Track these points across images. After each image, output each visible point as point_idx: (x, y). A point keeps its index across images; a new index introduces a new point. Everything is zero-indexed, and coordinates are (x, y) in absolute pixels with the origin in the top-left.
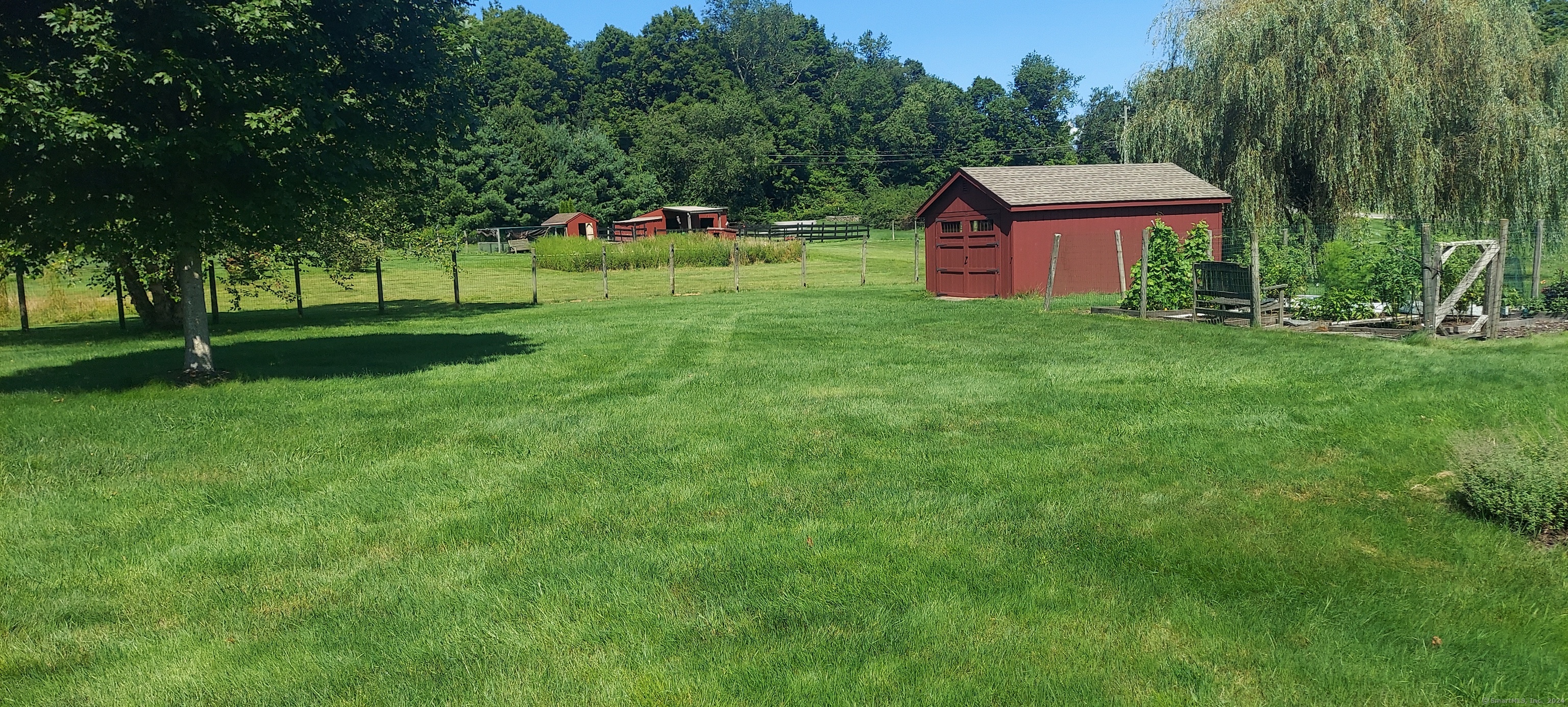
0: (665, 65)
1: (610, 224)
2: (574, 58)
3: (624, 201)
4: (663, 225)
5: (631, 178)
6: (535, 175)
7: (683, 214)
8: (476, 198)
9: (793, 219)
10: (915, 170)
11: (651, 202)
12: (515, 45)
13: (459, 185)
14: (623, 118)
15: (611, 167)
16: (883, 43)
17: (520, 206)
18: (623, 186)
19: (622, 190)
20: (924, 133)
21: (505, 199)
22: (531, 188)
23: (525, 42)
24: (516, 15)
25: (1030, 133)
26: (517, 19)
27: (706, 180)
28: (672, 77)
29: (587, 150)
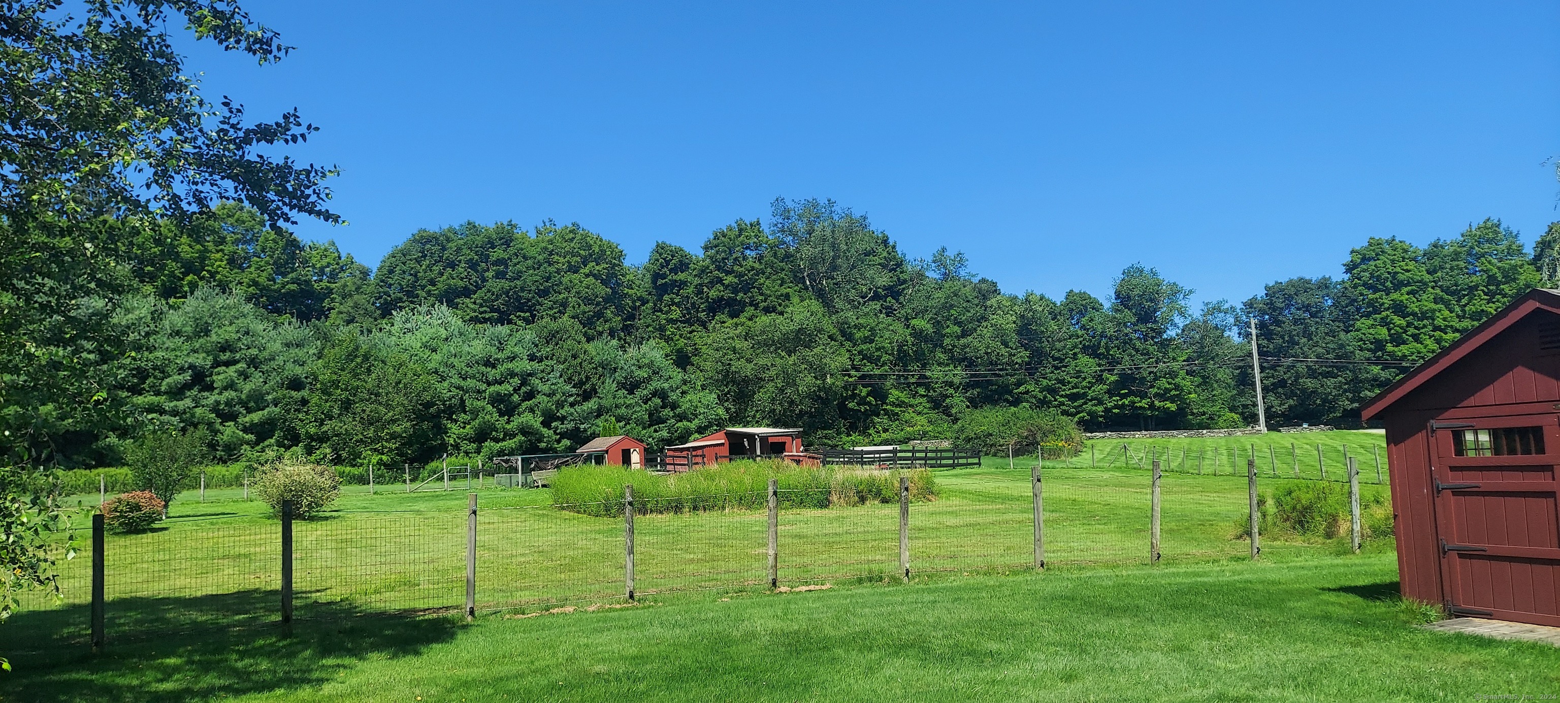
0: (729, 279)
1: (662, 450)
2: (631, 277)
3: (680, 424)
4: (725, 451)
5: (688, 397)
6: (578, 395)
7: (751, 437)
8: (508, 422)
9: (870, 444)
10: (1006, 389)
11: (710, 425)
12: (568, 262)
13: (490, 407)
14: (681, 336)
15: (666, 385)
16: (960, 259)
17: (558, 431)
18: (679, 406)
19: (678, 411)
20: (1016, 349)
21: (542, 423)
22: (572, 410)
23: (578, 259)
24: (570, 232)
25: (1137, 351)
26: (571, 235)
27: (773, 399)
28: (735, 291)
29: (640, 367)
